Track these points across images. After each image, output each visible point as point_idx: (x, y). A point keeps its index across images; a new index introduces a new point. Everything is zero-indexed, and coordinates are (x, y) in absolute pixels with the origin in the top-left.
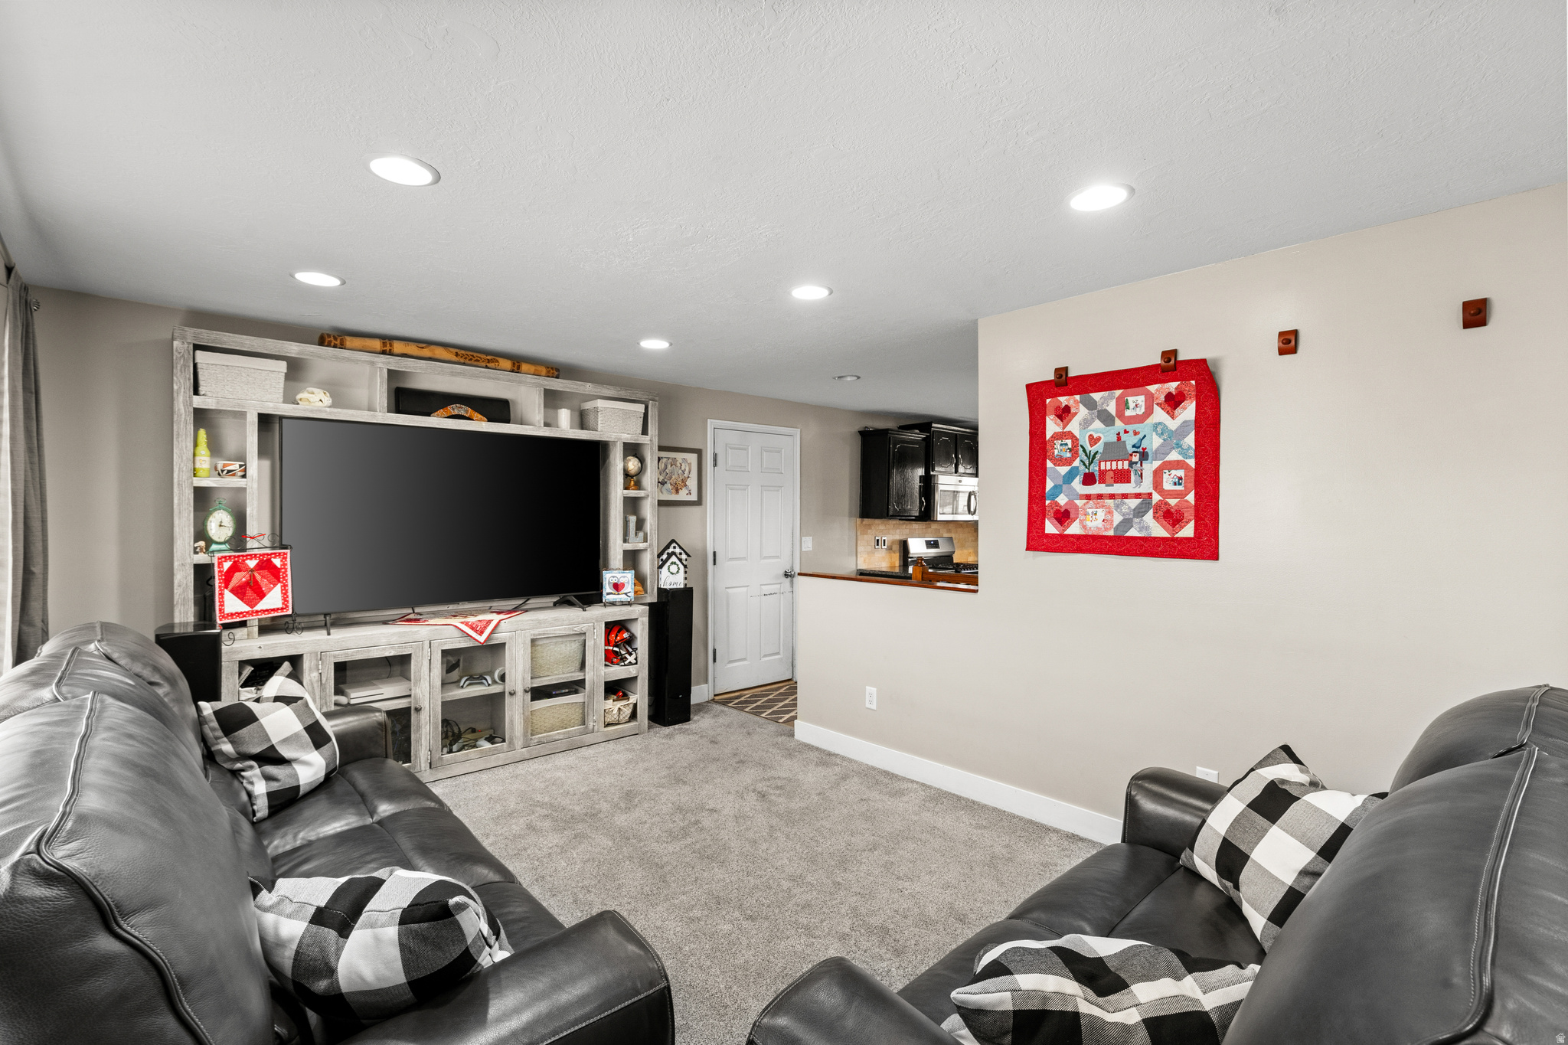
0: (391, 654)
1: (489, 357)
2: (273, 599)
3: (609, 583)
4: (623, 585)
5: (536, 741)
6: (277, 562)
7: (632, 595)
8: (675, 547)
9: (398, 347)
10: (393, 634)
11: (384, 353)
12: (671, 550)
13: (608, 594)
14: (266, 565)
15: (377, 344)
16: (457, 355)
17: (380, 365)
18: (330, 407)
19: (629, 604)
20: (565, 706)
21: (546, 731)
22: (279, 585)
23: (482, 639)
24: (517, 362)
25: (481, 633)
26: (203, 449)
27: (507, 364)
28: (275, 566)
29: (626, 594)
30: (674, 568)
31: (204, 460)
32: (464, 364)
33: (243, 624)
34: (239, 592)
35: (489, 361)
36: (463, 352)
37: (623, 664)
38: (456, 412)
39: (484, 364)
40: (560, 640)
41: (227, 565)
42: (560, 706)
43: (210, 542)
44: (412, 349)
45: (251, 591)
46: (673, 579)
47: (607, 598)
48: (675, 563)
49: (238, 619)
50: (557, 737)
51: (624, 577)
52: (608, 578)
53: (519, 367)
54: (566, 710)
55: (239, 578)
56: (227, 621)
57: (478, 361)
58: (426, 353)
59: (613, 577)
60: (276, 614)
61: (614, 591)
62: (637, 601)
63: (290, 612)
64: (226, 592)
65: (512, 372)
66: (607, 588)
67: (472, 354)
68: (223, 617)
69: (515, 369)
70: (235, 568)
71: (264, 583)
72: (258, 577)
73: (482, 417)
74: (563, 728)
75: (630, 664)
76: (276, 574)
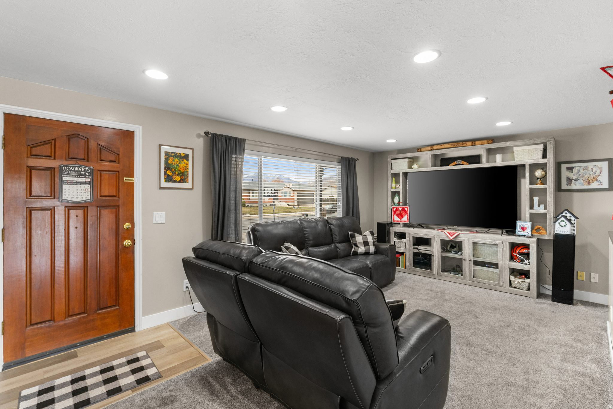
0: (426, 237)
1: (463, 143)
2: (405, 218)
3: (519, 227)
4: (526, 228)
5: (475, 280)
6: (406, 209)
7: (530, 233)
8: (566, 213)
9: (435, 147)
10: (427, 232)
11: (432, 150)
12: (564, 214)
13: (519, 231)
14: (403, 210)
15: (429, 148)
16: (452, 145)
17: (429, 154)
18: (418, 168)
19: (528, 237)
20: (490, 272)
21: (482, 279)
22: (406, 215)
23: (451, 238)
24: (474, 141)
25: (452, 236)
26: (394, 182)
27: (470, 143)
28: (406, 210)
29: (527, 232)
30: (563, 224)
31: (394, 185)
32: (456, 147)
33: (399, 224)
34: (398, 216)
35: (463, 144)
36: (454, 143)
37: (522, 263)
38: (457, 163)
39: (461, 146)
40: (489, 245)
41: (395, 209)
42: (487, 271)
43: (394, 204)
44: (439, 147)
45: (400, 216)
46: (561, 229)
47: (518, 233)
48: (564, 221)
49: (397, 222)
50: (484, 282)
51: (527, 225)
52: (519, 224)
53: (474, 143)
54: (491, 274)
55: (398, 212)
56: (395, 222)
57: (459, 145)
58: (443, 147)
59: (521, 224)
60: (406, 222)
61: (522, 230)
62: (532, 236)
63: (409, 222)
64: (395, 216)
65: (473, 145)
66: (518, 229)
67: (457, 143)
68: (394, 221)
69: (473, 144)
70: (397, 210)
71: (403, 214)
72: (402, 213)
73: (467, 163)
74: (490, 280)
75: (526, 264)
76: (406, 212)
